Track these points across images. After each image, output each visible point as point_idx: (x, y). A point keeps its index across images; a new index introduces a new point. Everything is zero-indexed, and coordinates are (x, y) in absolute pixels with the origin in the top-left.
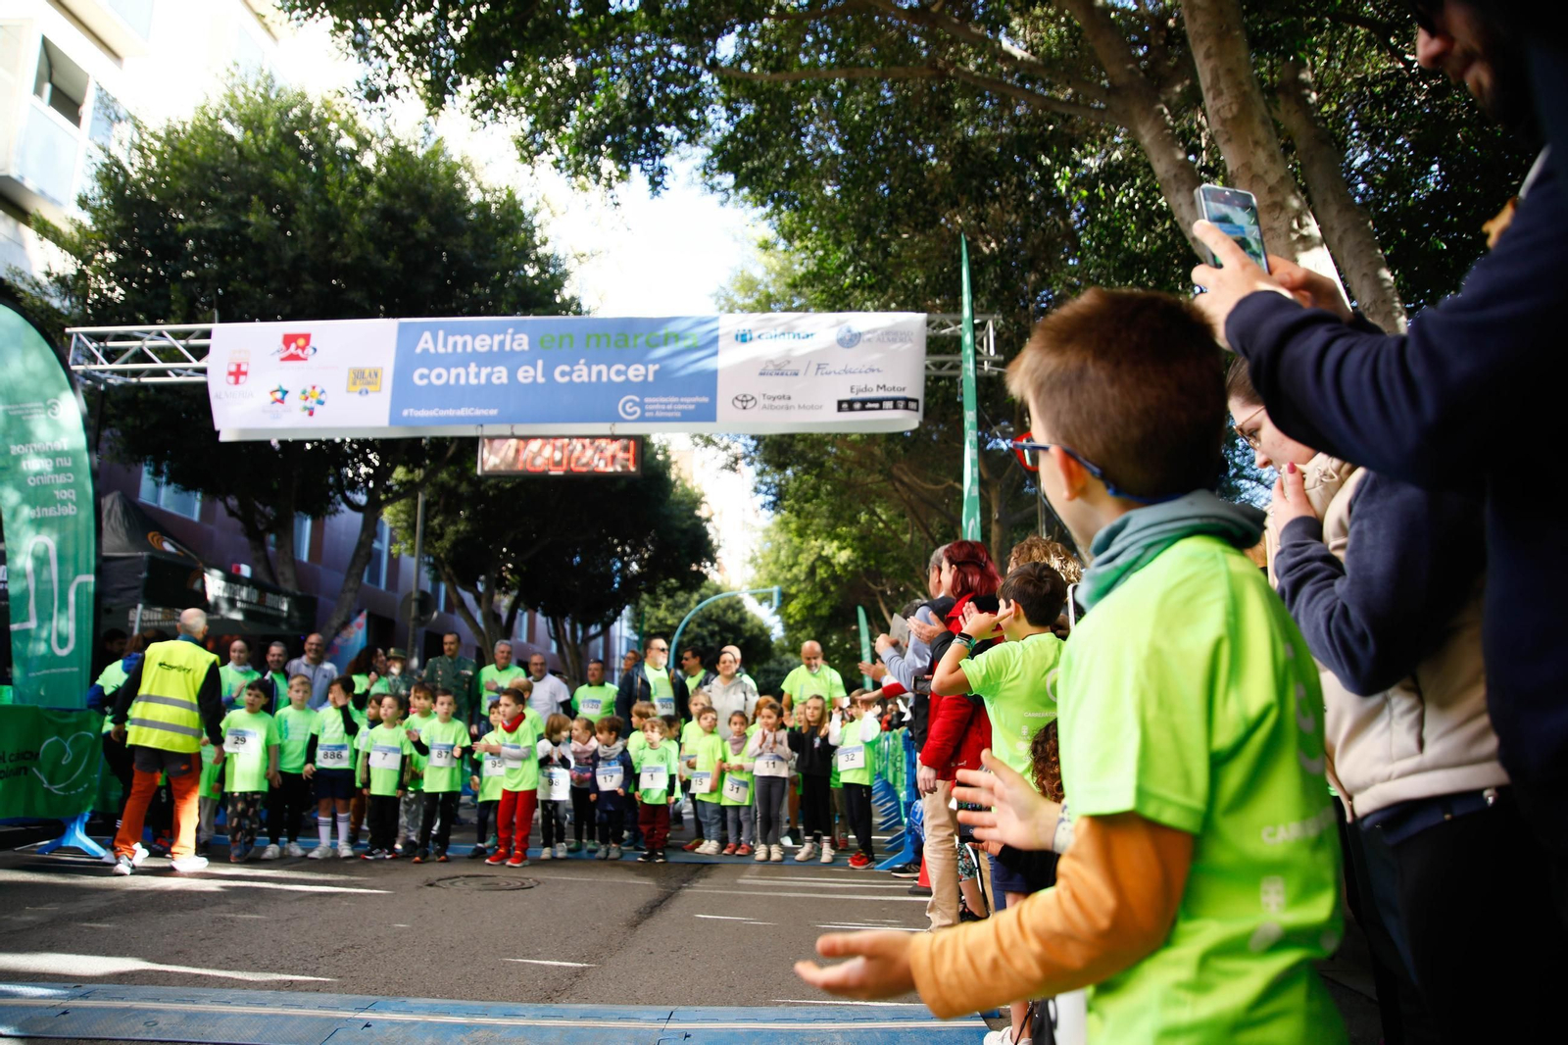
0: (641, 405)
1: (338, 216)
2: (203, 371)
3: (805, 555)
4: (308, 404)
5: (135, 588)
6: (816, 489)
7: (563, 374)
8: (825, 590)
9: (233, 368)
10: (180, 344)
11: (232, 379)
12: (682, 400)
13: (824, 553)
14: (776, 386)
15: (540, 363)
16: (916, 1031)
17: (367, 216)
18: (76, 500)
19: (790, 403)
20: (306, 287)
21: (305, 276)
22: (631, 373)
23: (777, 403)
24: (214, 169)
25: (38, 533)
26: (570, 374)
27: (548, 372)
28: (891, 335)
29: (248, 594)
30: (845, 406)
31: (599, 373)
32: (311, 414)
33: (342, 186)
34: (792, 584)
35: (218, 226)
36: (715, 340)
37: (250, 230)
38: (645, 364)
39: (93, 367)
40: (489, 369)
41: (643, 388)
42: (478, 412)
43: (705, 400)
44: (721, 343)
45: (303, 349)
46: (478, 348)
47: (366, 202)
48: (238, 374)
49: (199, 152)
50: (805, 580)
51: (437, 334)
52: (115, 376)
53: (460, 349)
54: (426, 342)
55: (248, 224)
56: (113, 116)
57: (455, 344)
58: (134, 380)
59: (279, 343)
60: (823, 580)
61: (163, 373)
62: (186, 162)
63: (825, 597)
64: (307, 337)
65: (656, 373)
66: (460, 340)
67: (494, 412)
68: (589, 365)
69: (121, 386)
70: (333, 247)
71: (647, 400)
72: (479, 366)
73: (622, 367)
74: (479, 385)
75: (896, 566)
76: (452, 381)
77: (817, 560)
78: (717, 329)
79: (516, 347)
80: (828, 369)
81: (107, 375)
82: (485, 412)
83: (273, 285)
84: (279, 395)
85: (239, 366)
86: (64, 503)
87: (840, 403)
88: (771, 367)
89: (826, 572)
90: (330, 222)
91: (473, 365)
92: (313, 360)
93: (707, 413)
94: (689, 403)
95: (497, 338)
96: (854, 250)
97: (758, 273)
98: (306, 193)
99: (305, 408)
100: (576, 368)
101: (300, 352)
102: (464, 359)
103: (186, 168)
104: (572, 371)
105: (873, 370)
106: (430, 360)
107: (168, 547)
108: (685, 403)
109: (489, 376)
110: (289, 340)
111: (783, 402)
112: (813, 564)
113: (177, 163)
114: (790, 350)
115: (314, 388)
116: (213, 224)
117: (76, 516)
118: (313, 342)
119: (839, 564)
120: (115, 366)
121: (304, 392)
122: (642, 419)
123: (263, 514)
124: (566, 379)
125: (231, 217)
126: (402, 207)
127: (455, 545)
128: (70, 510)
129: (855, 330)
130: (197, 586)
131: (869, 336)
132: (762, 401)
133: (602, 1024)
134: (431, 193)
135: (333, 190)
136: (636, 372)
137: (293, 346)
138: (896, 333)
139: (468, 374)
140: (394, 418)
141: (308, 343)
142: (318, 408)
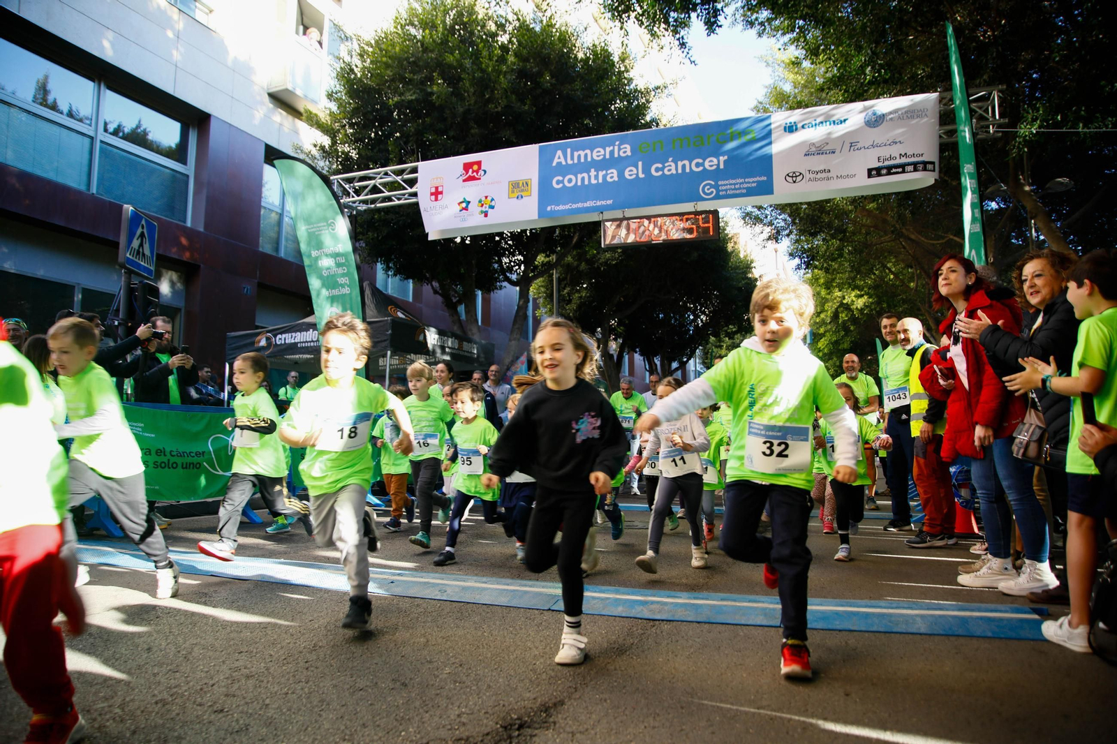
0: (716, 187)
1: (490, 80)
2: (415, 195)
3: (830, 304)
4: (484, 209)
5: (385, 341)
6: (840, 249)
7: (657, 170)
8: (846, 330)
9: (433, 190)
10: (399, 179)
11: (433, 197)
12: (746, 180)
13: (845, 302)
14: (818, 163)
15: (640, 164)
16: (981, 618)
17: (509, 77)
18: (349, 285)
19: (830, 175)
20: (473, 131)
21: (472, 124)
22: (707, 164)
23: (820, 175)
24: (407, 59)
25: (332, 306)
26: (662, 169)
27: (646, 170)
28: (910, 113)
29: (452, 343)
30: (874, 172)
31: (684, 166)
32: (486, 215)
33: (490, 59)
34: (821, 326)
35: (413, 98)
36: (769, 134)
37: (434, 97)
38: (717, 157)
39: (348, 200)
40: (604, 172)
41: (717, 174)
42: (599, 203)
43: (764, 178)
44: (774, 136)
45: (477, 172)
46: (595, 158)
47: (508, 67)
48: (437, 193)
49: (397, 49)
50: (830, 323)
51: (566, 152)
52: (361, 205)
53: (582, 160)
54: (559, 158)
55: (432, 94)
56: (343, 36)
57: (579, 156)
58: (373, 206)
59: (461, 170)
60: (844, 322)
61: (389, 199)
62: (390, 57)
63: (846, 335)
64: (479, 163)
65: (725, 161)
66: (582, 153)
67: (610, 202)
68: (675, 162)
69: (365, 210)
70: (489, 101)
71: (720, 183)
72: (597, 171)
73: (700, 161)
74: (598, 184)
75: (906, 306)
76: (579, 183)
77: (839, 307)
78: (770, 124)
79: (622, 155)
80: (859, 145)
81: (357, 204)
82: (603, 203)
83: (452, 133)
84: (464, 205)
85: (437, 188)
86: (343, 286)
87: (870, 171)
88: (814, 149)
89: (846, 316)
90: (485, 84)
91: (593, 170)
92: (485, 179)
93: (766, 188)
94: (752, 182)
95: (608, 149)
96: (872, 52)
97: (788, 88)
98: (468, 66)
99: (482, 212)
100: (666, 165)
101: (475, 174)
102: (585, 167)
103: (390, 61)
104: (664, 167)
105: (896, 143)
106: (563, 170)
107: (400, 315)
108: (749, 183)
109: (604, 177)
110: (467, 167)
111: (824, 175)
112: (837, 309)
113: (384, 59)
114: (830, 134)
115: (486, 197)
116: (410, 97)
117: (350, 294)
118: (483, 168)
119: (857, 308)
120: (361, 198)
121: (480, 201)
122: (717, 197)
123: (456, 292)
124: (660, 173)
125: (422, 90)
126: (531, 67)
127: (580, 307)
128: (346, 290)
129: (879, 113)
130: (421, 338)
131: (892, 116)
132: (808, 176)
133: (738, 604)
134: (549, 54)
135: (485, 61)
136: (710, 163)
137: (471, 171)
138: (913, 111)
139: (590, 177)
140: (542, 212)
141: (480, 168)
142: (490, 211)
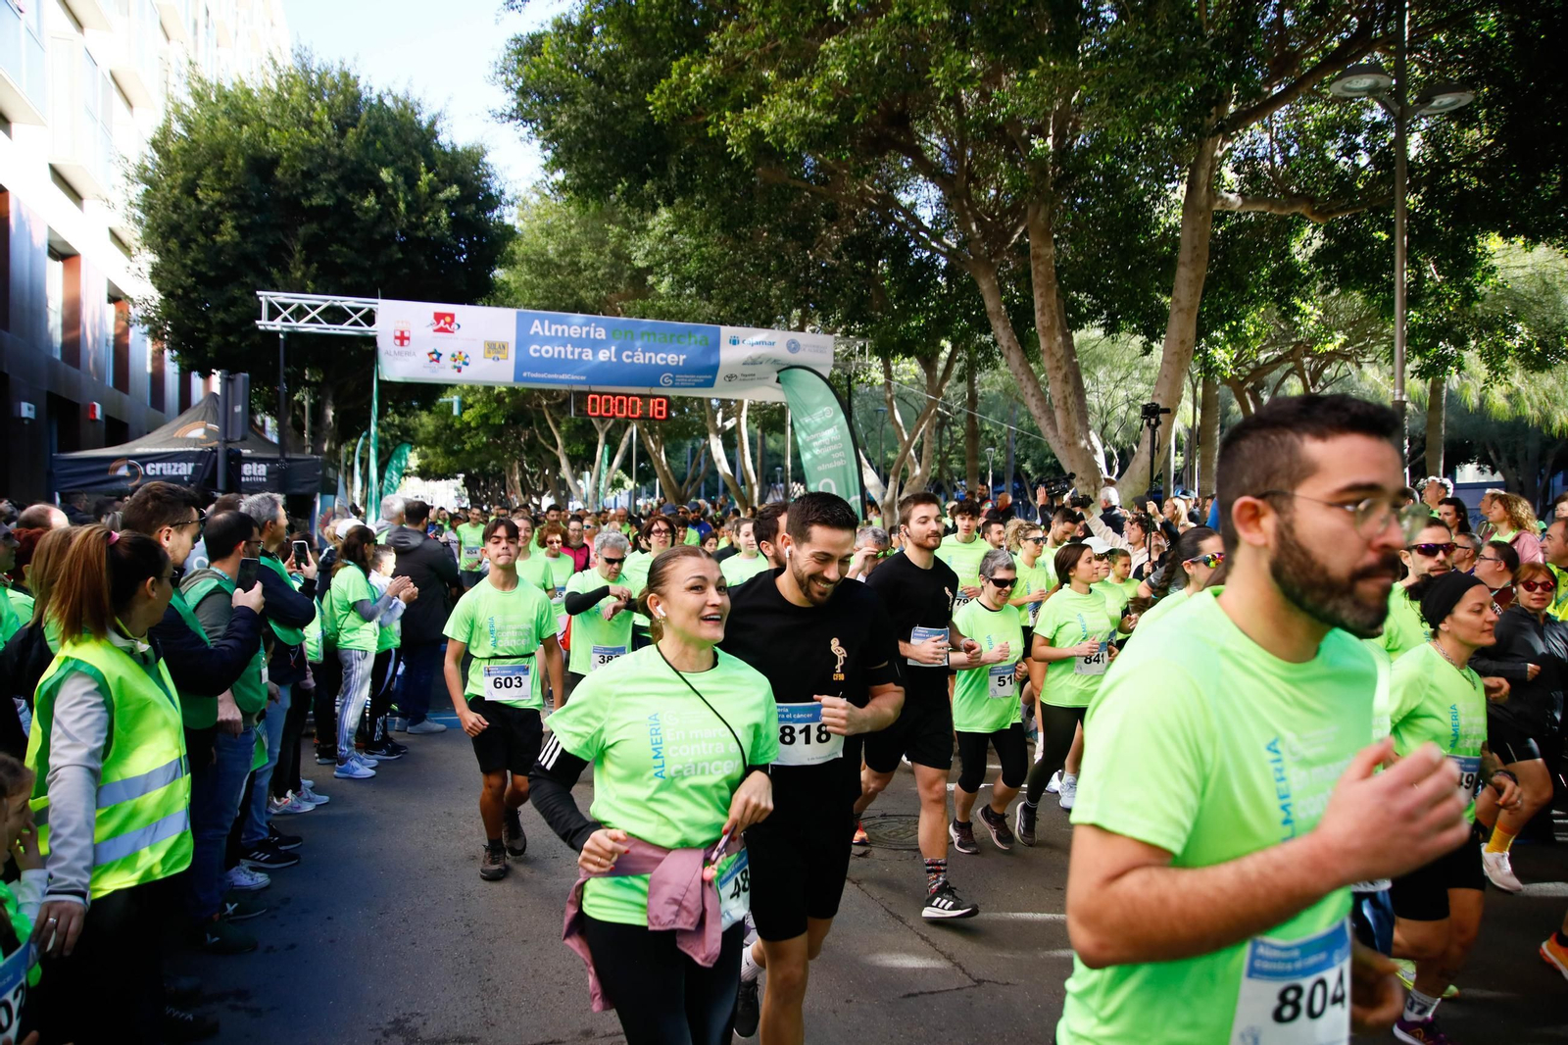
0: (674, 379)
2: (376, 330)
4: (457, 364)
7: (628, 357)
9: (398, 334)
11: (398, 342)
12: (697, 376)
15: (613, 349)
22: (670, 360)
26: (632, 357)
27: (618, 354)
28: (816, 347)
31: (650, 358)
32: (459, 370)
36: (718, 342)
38: (678, 355)
40: (580, 350)
41: (676, 369)
42: (573, 378)
43: (710, 377)
44: (722, 345)
45: (450, 324)
46: (572, 335)
48: (402, 338)
51: (543, 322)
53: (560, 334)
54: (537, 327)
57: (557, 331)
59: (431, 319)
64: (452, 316)
66: (560, 328)
67: (583, 378)
68: (644, 352)
71: (677, 376)
72: (573, 346)
73: (664, 356)
74: (573, 360)
76: (556, 356)
79: (597, 337)
82: (578, 378)
84: (435, 356)
85: (402, 333)
88: (750, 360)
91: (569, 345)
92: (457, 333)
93: (711, 384)
95: (585, 329)
99: (455, 367)
100: (635, 353)
101: (448, 326)
102: (563, 341)
104: (633, 355)
106: (540, 340)
109: (580, 354)
110: (439, 317)
115: (460, 353)
118: (456, 320)
121: (453, 356)
122: (673, 386)
124: (630, 360)
129: (797, 342)
132: (740, 377)
136: (672, 359)
137: (442, 322)
138: (819, 348)
139: (566, 351)
140: (518, 377)
141: (453, 320)
142: (464, 368)
